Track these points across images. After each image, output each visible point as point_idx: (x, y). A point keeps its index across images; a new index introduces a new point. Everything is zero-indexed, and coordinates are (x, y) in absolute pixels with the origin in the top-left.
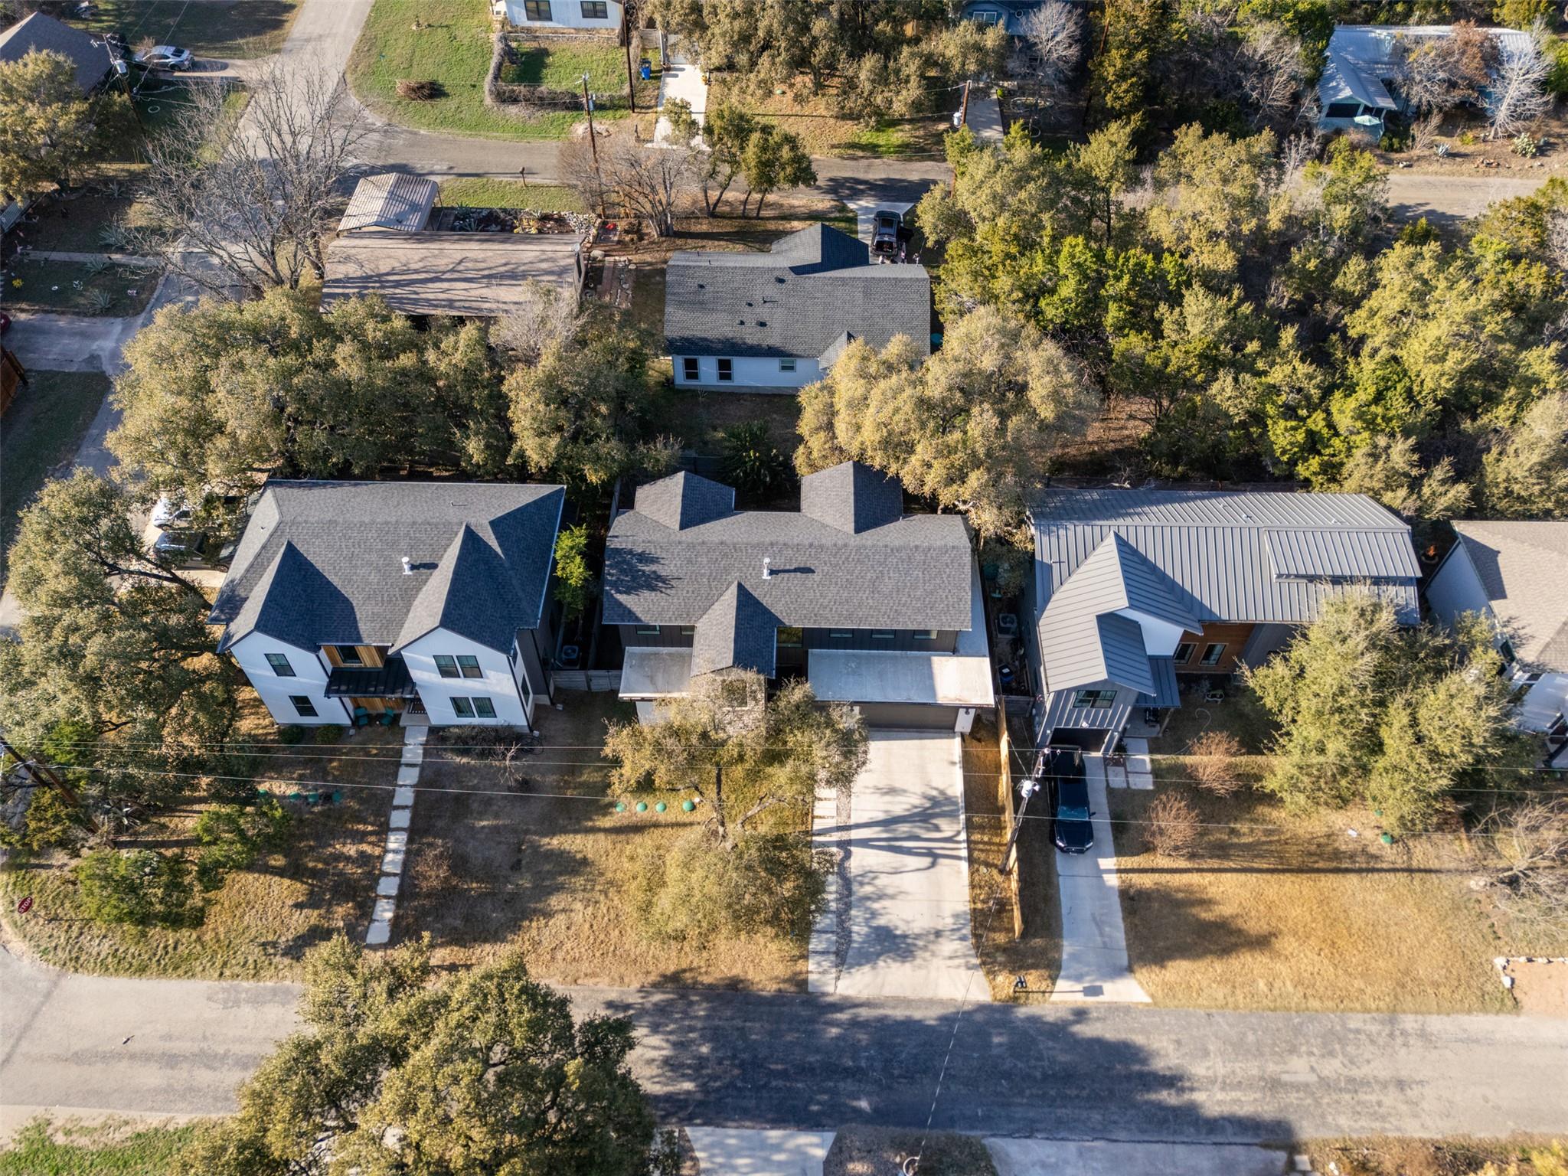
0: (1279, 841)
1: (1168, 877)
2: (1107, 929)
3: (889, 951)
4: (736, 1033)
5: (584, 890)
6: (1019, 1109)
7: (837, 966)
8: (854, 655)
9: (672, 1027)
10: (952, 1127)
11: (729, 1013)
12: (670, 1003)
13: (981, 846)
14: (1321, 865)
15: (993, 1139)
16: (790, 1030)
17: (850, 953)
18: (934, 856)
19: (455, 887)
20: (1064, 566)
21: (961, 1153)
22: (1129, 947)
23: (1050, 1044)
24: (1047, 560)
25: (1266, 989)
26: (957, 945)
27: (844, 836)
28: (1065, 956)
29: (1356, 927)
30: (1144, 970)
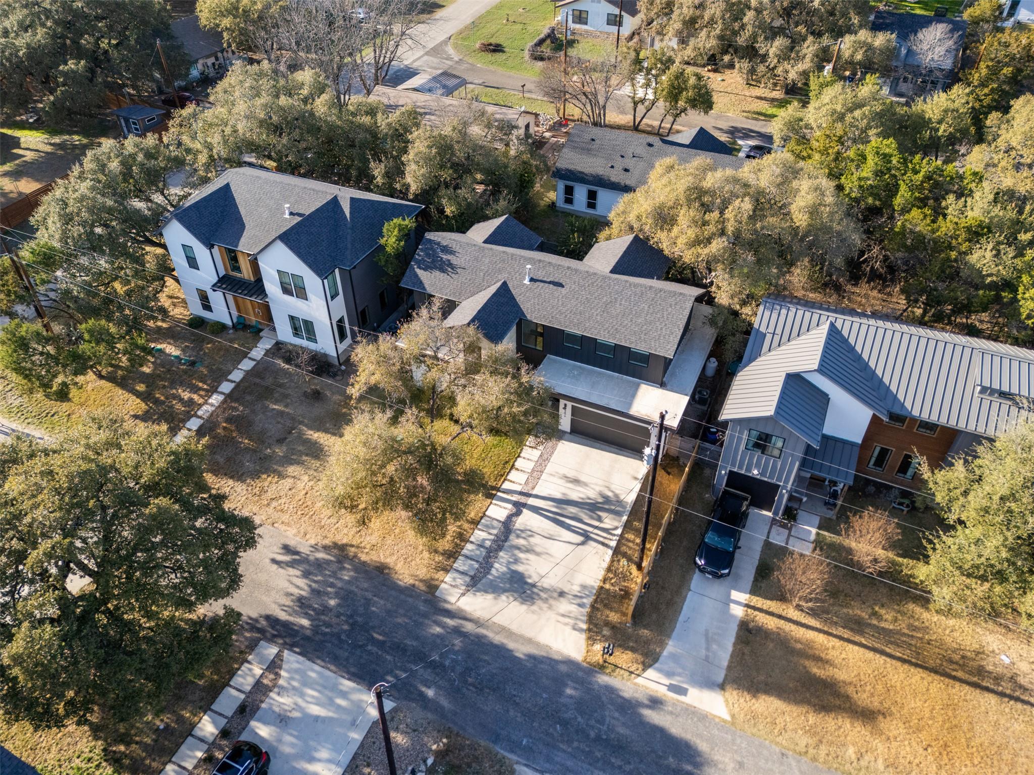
0: (921, 639)
1: (793, 627)
2: (714, 647)
3: (514, 591)
4: (362, 601)
5: (315, 470)
6: (560, 754)
7: (468, 586)
8: (580, 367)
9: (319, 578)
10: (495, 742)
11: (366, 585)
12: (328, 562)
13: (631, 544)
14: (960, 674)
15: (525, 769)
16: (405, 615)
17: (484, 581)
18: (587, 538)
19: (233, 438)
20: (777, 338)
21: (491, 767)
22: (729, 668)
23: (616, 715)
24: (763, 329)
25: (853, 757)
26: (573, 609)
27: (523, 499)
28: (665, 653)
29: (978, 741)
30: (735, 693)
